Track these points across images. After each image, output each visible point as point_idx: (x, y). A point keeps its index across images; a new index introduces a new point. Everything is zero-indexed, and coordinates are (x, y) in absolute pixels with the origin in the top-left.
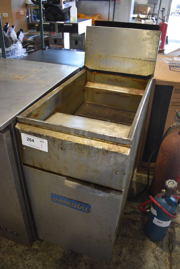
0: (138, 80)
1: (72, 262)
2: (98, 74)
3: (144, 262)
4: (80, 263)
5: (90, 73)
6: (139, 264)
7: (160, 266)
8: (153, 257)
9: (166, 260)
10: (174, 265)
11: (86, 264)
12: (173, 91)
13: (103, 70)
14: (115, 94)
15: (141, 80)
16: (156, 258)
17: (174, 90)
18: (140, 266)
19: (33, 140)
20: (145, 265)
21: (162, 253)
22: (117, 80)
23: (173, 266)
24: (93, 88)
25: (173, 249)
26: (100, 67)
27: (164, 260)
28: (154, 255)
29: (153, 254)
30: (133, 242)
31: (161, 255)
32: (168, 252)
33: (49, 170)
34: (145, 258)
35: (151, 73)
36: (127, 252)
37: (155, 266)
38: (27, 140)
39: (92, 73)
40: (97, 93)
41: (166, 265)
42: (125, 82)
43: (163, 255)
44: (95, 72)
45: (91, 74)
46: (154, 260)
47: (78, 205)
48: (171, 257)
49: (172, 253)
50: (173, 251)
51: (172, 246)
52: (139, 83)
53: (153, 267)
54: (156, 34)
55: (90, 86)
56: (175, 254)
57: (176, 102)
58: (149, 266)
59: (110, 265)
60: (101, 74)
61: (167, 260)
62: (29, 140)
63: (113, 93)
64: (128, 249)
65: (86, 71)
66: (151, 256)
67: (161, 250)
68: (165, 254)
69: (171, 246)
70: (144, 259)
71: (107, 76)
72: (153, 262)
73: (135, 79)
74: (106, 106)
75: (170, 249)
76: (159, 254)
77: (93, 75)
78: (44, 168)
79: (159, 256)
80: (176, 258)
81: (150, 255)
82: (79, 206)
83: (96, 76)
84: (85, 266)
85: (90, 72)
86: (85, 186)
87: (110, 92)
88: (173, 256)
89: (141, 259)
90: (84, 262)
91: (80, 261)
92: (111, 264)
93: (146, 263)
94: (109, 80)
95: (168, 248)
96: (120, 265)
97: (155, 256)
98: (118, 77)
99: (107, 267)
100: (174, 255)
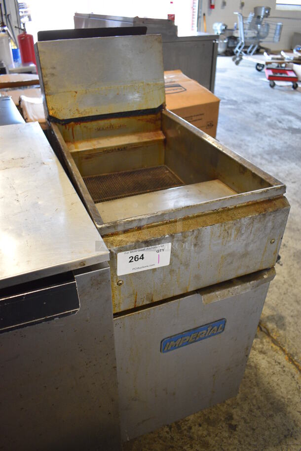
0: (145, 117)
1: (182, 439)
2: (78, 125)
3: (255, 367)
4: (193, 430)
5: (64, 127)
6: (253, 373)
7: (273, 358)
8: (258, 355)
9: (272, 347)
10: (284, 346)
11: (200, 425)
13: (87, 115)
14: (118, 149)
16: (262, 352)
18: (256, 375)
19: (143, 255)
20: (259, 369)
21: (262, 343)
22: (113, 127)
23: (284, 348)
24: (78, 152)
25: (267, 330)
26: (80, 112)
27: (270, 348)
28: (257, 351)
29: (255, 350)
31: (264, 345)
32: (267, 337)
34: (253, 362)
35: (162, 102)
37: (269, 363)
38: (130, 262)
39: (68, 127)
40: (87, 158)
41: (277, 352)
42: (125, 126)
43: (265, 343)
44: (72, 123)
45: (66, 127)
46: (261, 356)
48: (275, 340)
49: (271, 335)
50: (270, 331)
51: (265, 328)
52: (147, 121)
53: (268, 365)
55: (71, 149)
56: (274, 334)
58: (263, 366)
60: (83, 124)
61: (274, 346)
62: (133, 260)
63: (115, 149)
66: (256, 355)
67: (259, 340)
68: (266, 341)
69: (263, 329)
70: (252, 364)
71: (94, 125)
72: (264, 359)
73: (140, 117)
74: (108, 174)
75: (264, 332)
76: (261, 346)
77: (69, 130)
79: (263, 348)
80: (279, 337)
81: (254, 354)
83: (74, 129)
84: (201, 428)
85: (62, 124)
87: (109, 149)
88: (275, 338)
89: (250, 366)
90: (195, 425)
91: (190, 428)
93: (258, 367)
94: (99, 130)
95: (262, 332)
97: (259, 351)
98: (114, 121)
99: (225, 407)
100: (275, 336)
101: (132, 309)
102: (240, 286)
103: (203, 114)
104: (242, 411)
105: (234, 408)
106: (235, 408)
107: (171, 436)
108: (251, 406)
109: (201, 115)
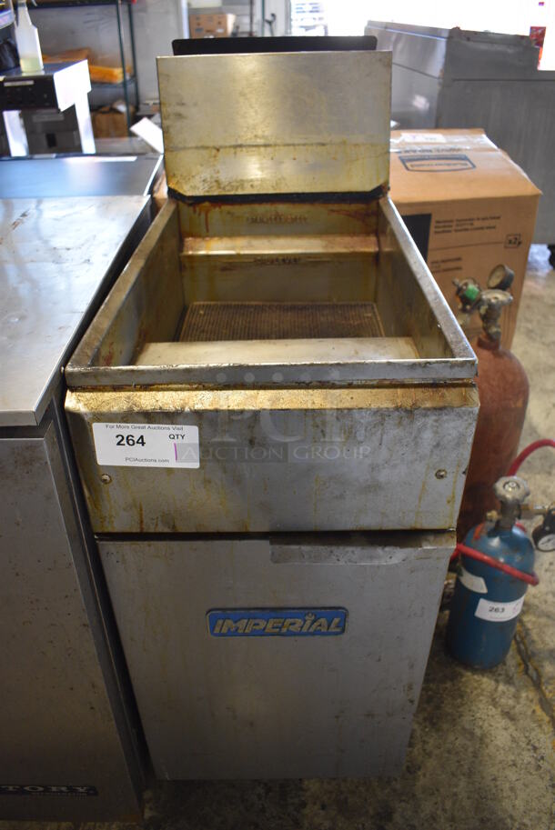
0: (345, 207)
1: (280, 818)
2: (217, 209)
3: (481, 739)
4: (306, 811)
5: (191, 208)
6: (471, 749)
7: (527, 734)
8: (498, 718)
9: (534, 711)
11: (323, 807)
12: (432, 229)
13: (232, 193)
14: (284, 260)
15: (354, 207)
16: (508, 715)
17: (433, 224)
18: (475, 755)
19: (142, 437)
20: (487, 746)
21: (516, 697)
22: (280, 219)
24: (208, 257)
25: (539, 676)
26: (222, 186)
27: (529, 713)
28: (499, 709)
29: (495, 706)
30: (430, 693)
31: (518, 703)
32: (532, 688)
33: (202, 530)
34: (481, 727)
35: (381, 181)
36: (426, 727)
37: (514, 740)
38: (119, 444)
39: (197, 209)
40: (224, 269)
41: (540, 726)
42: (305, 219)
43: (523, 701)
44: (207, 204)
45: (195, 211)
46: (504, 722)
47: (305, 621)
48: (546, 699)
49: (544, 688)
50: (543, 680)
51: (536, 670)
52: (349, 215)
53: (509, 744)
54: (380, 60)
55: (198, 250)
56: (550, 687)
57: (443, 261)
58: (498, 743)
59: (394, 782)
60: (226, 208)
61: (539, 712)
62: (124, 442)
63: (277, 260)
64: (425, 719)
65: (178, 206)
66: (493, 716)
67: (512, 690)
68: (527, 696)
69: (531, 671)
70: (478, 732)
71: (246, 210)
72: (506, 729)
73: (335, 207)
74: (261, 303)
75: (532, 678)
76: (511, 702)
77: (200, 214)
78: (182, 528)
79: (514, 707)
81: (490, 713)
82: (308, 623)
83: (209, 215)
84: (322, 812)
85: (190, 205)
86: (341, 548)
87: (266, 257)
88: (549, 695)
89: (472, 734)
90: (315, 804)
91: (304, 805)
92: (396, 780)
93: (487, 740)
94: (254, 221)
95: (526, 677)
96: (420, 773)
97: (502, 711)
98: (282, 208)
99: (386, 791)
100: (550, 692)
101: (136, 533)
102: (359, 549)
103: (498, 218)
104: (416, 812)
105: (401, 801)
106: (404, 801)
107: (263, 805)
108: (437, 809)
109: (494, 218)
